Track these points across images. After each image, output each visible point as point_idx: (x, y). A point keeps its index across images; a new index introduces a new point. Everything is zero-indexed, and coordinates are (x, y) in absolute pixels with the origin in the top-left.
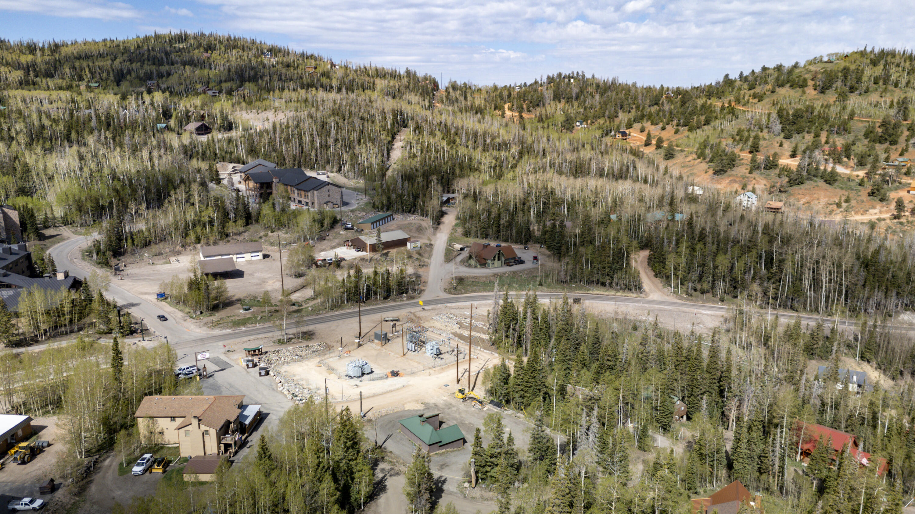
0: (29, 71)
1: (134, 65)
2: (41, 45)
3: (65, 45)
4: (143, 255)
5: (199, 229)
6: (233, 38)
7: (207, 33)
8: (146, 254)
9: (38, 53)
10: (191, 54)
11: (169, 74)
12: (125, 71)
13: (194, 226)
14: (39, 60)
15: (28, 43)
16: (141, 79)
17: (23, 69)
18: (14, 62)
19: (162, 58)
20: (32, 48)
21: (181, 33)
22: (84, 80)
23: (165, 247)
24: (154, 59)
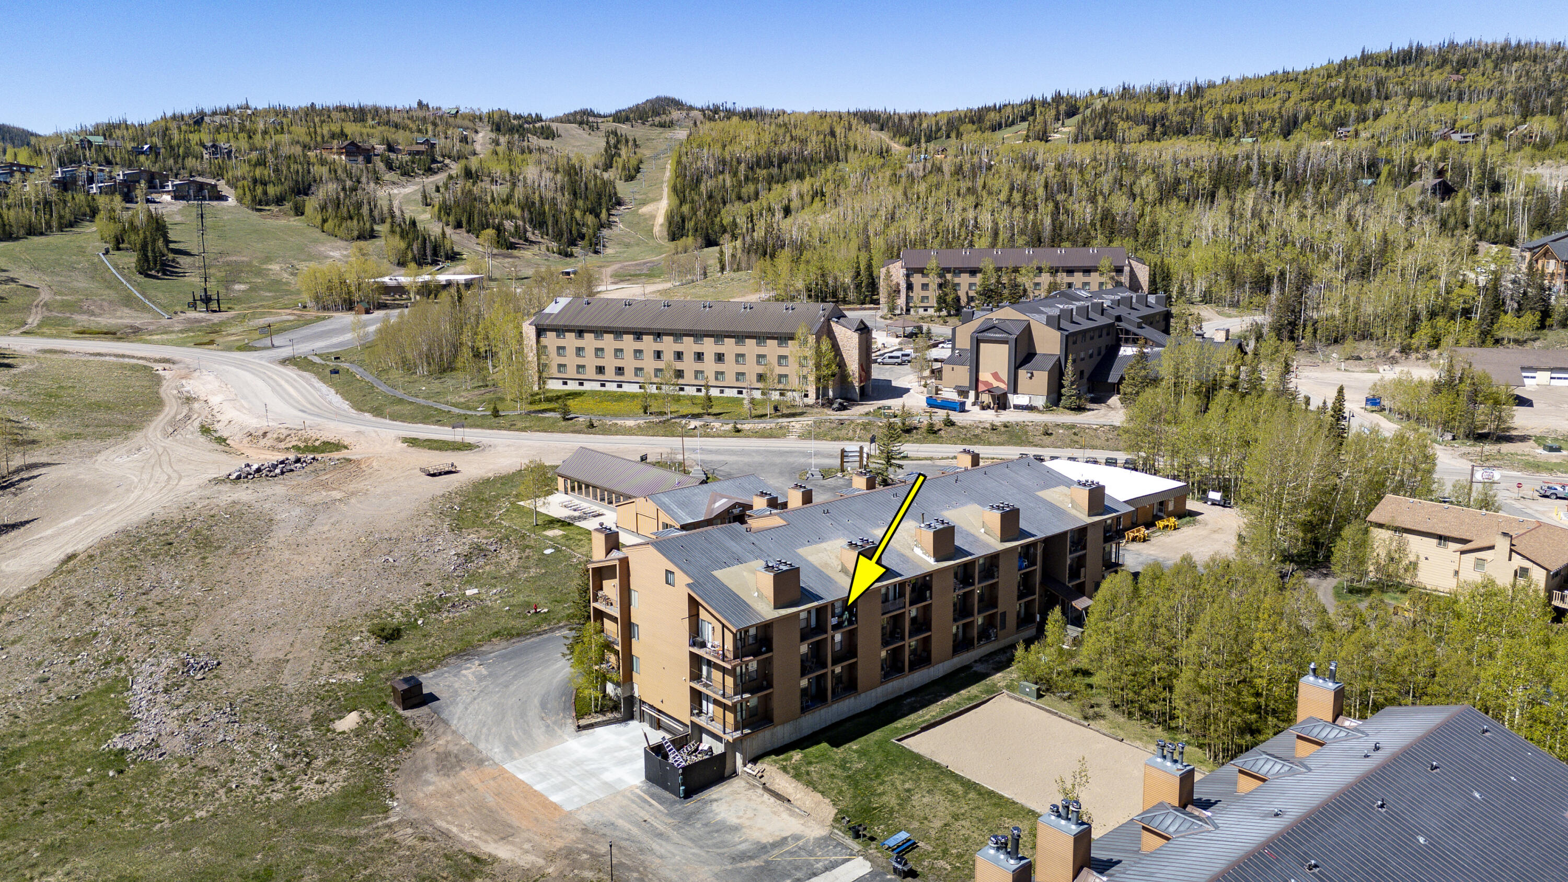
0: (1155, 126)
1: (1317, 106)
2: (1176, 90)
3: (1212, 85)
4: (1327, 356)
5: (1441, 321)
6: (1514, 43)
7: (1461, 40)
8: (1334, 355)
9: (1171, 100)
10: (1426, 77)
11: (1377, 115)
12: (1301, 117)
13: (1433, 315)
14: (1171, 109)
15: (1159, 89)
16: (1325, 127)
17: (1148, 123)
18: (1136, 115)
19: (1369, 91)
20: (1163, 95)
21: (1411, 47)
22: (1232, 135)
23: (1368, 349)
24: (1354, 93)
